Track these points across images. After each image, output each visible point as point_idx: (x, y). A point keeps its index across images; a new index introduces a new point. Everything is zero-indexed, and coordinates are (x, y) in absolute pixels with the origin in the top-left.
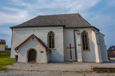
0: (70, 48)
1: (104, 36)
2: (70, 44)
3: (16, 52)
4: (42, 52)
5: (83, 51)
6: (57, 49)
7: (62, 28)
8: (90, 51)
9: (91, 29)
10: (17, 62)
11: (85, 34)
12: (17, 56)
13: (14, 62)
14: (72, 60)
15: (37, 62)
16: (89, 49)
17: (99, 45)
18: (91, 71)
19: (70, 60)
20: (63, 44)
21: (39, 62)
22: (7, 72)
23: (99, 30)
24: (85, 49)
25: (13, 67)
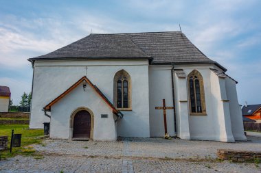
0: (164, 108)
1: (237, 83)
2: (164, 100)
3: (46, 114)
4: (104, 116)
5: (191, 115)
6: (134, 110)
7: (147, 63)
8: (206, 115)
9: (208, 67)
10: (47, 137)
11: (196, 77)
12: (47, 125)
13: (42, 138)
14: (168, 136)
15: (95, 138)
16: (205, 111)
17: (227, 104)
18: (220, 160)
19: (165, 136)
20: (148, 99)
21: (98, 139)
22: (41, 159)
23: (224, 70)
24: (195, 112)
25: (46, 148)
